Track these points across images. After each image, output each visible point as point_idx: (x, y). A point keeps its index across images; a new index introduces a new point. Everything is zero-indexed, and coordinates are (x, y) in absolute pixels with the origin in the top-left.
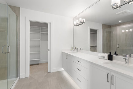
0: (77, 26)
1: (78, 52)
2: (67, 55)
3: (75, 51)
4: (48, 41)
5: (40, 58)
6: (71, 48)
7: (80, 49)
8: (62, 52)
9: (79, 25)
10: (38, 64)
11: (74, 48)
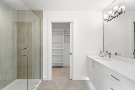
0: (109, 20)
1: (112, 59)
2: (93, 62)
3: (107, 57)
4: (69, 43)
5: (63, 61)
6: (99, 52)
7: (116, 54)
8: (87, 57)
9: (114, 17)
10: (62, 67)
11: (105, 52)
